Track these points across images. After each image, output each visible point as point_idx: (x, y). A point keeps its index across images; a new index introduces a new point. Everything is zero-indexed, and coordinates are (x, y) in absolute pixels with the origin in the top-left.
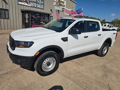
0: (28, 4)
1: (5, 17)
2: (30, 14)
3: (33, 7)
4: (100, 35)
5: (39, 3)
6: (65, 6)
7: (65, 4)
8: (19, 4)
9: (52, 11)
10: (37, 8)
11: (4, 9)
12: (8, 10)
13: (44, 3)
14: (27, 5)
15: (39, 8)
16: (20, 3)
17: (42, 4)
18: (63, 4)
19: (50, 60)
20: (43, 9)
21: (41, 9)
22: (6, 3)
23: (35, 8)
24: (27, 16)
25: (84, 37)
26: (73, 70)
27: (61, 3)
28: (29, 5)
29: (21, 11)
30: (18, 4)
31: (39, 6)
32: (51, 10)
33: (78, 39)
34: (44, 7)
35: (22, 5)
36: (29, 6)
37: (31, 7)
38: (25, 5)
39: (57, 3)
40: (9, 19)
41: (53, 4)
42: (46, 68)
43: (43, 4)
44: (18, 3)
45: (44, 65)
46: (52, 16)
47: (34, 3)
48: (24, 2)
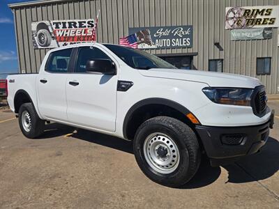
0: (150, 44)
3: (163, 48)
5: (177, 37)
6: (277, 21)
7: (275, 15)
9: (218, 46)
10: (174, 48)
13: (191, 32)
14: (149, 47)
15: (178, 47)
17: (185, 36)
18: (264, 17)
20: (189, 47)
21: (184, 47)
23: (168, 48)
27: (259, 16)
28: (153, 47)
31: (178, 43)
32: (217, 44)
36: (153, 49)
37: (158, 48)
38: (145, 47)
39: (238, 21)
46: (222, 60)
47: (165, 40)
48: (141, 43)
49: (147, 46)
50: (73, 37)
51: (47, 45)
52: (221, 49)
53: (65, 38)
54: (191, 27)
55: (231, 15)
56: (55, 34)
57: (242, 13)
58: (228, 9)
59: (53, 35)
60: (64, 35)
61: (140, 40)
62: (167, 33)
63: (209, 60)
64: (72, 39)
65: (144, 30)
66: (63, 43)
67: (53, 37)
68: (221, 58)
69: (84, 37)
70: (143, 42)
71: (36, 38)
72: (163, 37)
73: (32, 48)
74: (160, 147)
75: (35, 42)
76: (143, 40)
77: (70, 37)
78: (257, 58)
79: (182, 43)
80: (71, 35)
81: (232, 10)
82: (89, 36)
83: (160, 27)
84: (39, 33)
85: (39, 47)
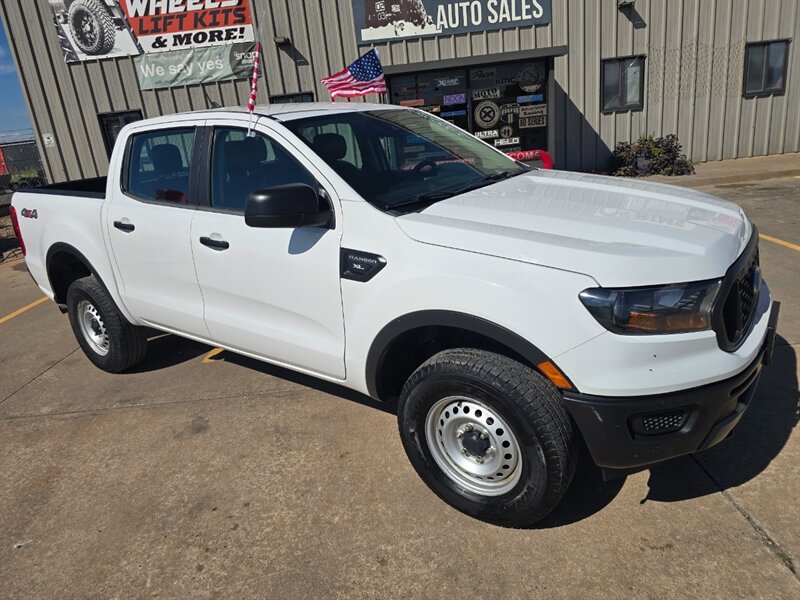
3: (460, 32)
8: (367, 44)
10: (494, 29)
12: (310, 94)
14: (417, 31)
21: (524, 26)
22: (300, 60)
23: (476, 31)
28: (430, 30)
30: (361, 45)
31: (506, 10)
32: (627, 9)
35: (383, 42)
36: (430, 37)
37: (446, 34)
38: (402, 34)
44: (359, 37)
46: (642, 58)
47: (464, 5)
48: (391, 20)
49: (409, 29)
50: (181, 16)
51: (105, 47)
52: (639, 23)
53: (155, 20)
56: (123, 12)
59: (118, 16)
60: (152, 12)
61: (388, 10)
63: (604, 62)
64: (176, 22)
66: (152, 38)
67: (118, 22)
68: (638, 52)
69: (214, 12)
70: (398, 16)
71: (68, 29)
73: (61, 61)
74: (470, 431)
75: (64, 43)
76: (395, 8)
77: (169, 16)
78: (749, 46)
79: (519, 13)
80: (173, 10)
82: (227, 11)
84: (72, 10)
85: (83, 57)
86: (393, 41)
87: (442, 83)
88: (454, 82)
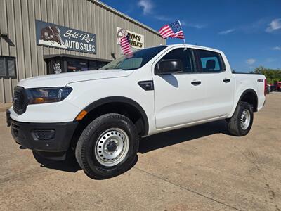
0: (60, 43)
1: (8, 73)
2: (65, 62)
3: (72, 50)
4: (229, 81)
5: (84, 42)
6: (143, 46)
7: (142, 41)
8: (41, 45)
9: (114, 57)
10: (82, 51)
11: (4, 57)
12: (14, 58)
13: (95, 40)
14: (59, 46)
15: (86, 52)
16: (41, 42)
17: (90, 43)
19: (114, 135)
20: (94, 53)
21: (90, 53)
22: (11, 44)
23: (77, 51)
24: (59, 68)
25: (193, 83)
26: (174, 163)
27: (135, 40)
28: (63, 46)
29: (44, 60)
30: (38, 45)
31: (85, 48)
32: (113, 55)
33: (177, 86)
34: (95, 48)
35: (47, 46)
36: (63, 49)
37: (68, 49)
38: (53, 45)
40: (16, 78)
41: (115, 41)
42: (105, 156)
43: (94, 43)
44: (37, 42)
45: (101, 149)
47: (74, 42)
48: (50, 40)
49: (56, 44)
54: (95, 35)
55: (120, 34)
57: (126, 34)
58: (118, 29)
61: (49, 36)
62: (75, 36)
65: (53, 26)
70: (52, 39)
72: (72, 39)
76: (52, 36)
79: (89, 49)
81: (120, 31)
83: (69, 29)
86: (50, 47)
87: (81, 63)
88: (85, 64)
